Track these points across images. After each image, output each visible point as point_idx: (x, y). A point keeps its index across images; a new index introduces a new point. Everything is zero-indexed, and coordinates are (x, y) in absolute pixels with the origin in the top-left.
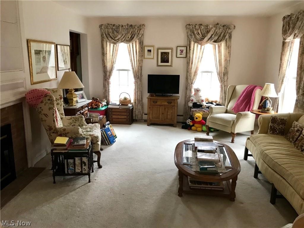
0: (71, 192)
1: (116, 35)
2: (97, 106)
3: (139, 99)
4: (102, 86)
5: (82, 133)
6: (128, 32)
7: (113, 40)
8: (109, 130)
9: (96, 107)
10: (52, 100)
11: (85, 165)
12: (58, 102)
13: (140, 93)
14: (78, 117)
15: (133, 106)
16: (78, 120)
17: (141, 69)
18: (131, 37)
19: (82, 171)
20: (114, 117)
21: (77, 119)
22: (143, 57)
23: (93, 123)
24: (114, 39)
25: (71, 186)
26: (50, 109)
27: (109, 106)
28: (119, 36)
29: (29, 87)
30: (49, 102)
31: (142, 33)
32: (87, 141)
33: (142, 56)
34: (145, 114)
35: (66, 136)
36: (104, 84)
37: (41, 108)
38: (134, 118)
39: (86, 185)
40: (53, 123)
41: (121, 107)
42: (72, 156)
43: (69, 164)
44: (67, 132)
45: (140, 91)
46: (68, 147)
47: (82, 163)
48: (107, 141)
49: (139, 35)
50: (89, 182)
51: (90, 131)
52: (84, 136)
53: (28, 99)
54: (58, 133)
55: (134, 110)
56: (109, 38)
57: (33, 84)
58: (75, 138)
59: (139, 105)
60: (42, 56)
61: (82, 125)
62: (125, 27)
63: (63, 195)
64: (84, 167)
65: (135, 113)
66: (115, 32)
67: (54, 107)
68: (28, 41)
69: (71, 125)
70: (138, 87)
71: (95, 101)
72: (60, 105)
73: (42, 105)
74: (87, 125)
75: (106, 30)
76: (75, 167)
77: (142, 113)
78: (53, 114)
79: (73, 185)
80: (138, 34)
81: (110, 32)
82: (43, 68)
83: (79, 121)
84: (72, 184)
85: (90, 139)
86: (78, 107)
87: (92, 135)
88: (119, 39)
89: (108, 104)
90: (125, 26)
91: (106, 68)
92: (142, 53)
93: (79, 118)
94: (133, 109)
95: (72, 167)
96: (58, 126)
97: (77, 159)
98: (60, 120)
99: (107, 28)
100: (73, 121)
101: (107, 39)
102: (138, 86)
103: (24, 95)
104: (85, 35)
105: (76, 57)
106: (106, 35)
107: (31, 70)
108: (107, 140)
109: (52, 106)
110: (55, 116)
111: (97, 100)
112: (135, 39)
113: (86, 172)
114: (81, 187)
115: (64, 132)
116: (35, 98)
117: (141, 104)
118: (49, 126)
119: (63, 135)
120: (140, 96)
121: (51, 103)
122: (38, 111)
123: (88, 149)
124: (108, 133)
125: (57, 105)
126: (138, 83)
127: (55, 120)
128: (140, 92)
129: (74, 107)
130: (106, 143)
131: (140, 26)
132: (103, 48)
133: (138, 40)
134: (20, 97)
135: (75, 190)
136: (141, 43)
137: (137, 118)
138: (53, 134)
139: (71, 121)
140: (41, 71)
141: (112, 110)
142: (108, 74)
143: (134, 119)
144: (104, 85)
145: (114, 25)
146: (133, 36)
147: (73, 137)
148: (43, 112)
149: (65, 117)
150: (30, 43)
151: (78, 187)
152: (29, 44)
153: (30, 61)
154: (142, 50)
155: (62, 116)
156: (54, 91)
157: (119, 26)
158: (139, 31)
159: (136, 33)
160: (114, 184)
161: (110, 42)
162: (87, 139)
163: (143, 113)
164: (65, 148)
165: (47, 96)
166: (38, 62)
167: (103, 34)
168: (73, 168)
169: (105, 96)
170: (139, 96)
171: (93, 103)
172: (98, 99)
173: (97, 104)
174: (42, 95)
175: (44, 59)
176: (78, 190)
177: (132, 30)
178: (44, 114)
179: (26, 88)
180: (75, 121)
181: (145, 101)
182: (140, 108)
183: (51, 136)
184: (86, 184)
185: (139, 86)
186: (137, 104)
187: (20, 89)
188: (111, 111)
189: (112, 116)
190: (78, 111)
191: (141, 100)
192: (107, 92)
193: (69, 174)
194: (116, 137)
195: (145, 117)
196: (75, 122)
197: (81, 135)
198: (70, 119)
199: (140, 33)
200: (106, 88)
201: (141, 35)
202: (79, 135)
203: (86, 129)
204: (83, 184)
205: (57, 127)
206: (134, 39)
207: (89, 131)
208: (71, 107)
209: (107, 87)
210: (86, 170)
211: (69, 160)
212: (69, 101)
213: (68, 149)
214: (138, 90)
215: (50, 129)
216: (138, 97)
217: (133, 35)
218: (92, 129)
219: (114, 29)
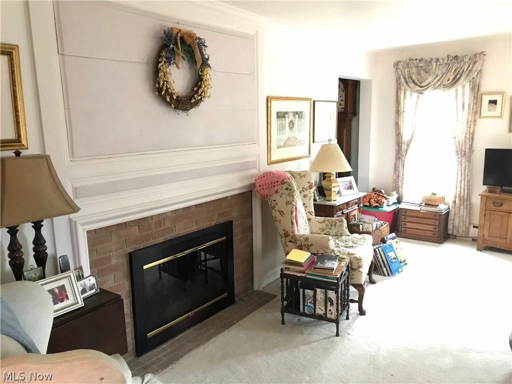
0: (303, 344)
1: (424, 76)
2: (379, 203)
3: (464, 195)
4: (393, 167)
5: (336, 249)
6: (448, 71)
7: (417, 86)
8: (391, 249)
9: (377, 204)
10: (291, 189)
11: (332, 304)
12: (306, 192)
13: (466, 184)
14: (336, 219)
15: (449, 209)
16: (335, 225)
17: (472, 139)
18: (454, 79)
19: (326, 314)
20: (408, 225)
21: (333, 224)
22: (478, 114)
23: (360, 233)
24: (419, 84)
25: (305, 335)
26: (288, 203)
27: (402, 206)
28: (430, 79)
29: (264, 167)
30: (287, 192)
31: (479, 69)
32: (340, 264)
33: (476, 113)
34: (474, 227)
35: (308, 250)
36: (395, 165)
37: (275, 201)
38: (450, 232)
39: (329, 339)
40: (291, 226)
41: (423, 208)
42: (312, 285)
43: (307, 298)
44: (311, 243)
45: (466, 180)
46: (307, 269)
47: (327, 300)
48: (385, 269)
49: (471, 74)
50: (337, 335)
51: (352, 247)
52: (338, 254)
53: (258, 186)
54: (296, 243)
55: (451, 217)
56: (409, 84)
57: (271, 163)
58: (320, 255)
59: (462, 207)
60: (287, 120)
61: (341, 234)
62: (443, 62)
63: (290, 346)
64: (329, 308)
65: (453, 223)
66: (422, 72)
67: (293, 201)
68: (268, 100)
69: (324, 232)
70: (463, 172)
71: (375, 194)
72: (308, 198)
73: (276, 197)
74: (350, 235)
75: (407, 70)
76: (315, 304)
77: (467, 225)
78: (292, 212)
79: (310, 334)
80: (470, 71)
81: (414, 73)
82: (289, 139)
83: (337, 227)
84: (308, 332)
85: (348, 261)
86: (337, 204)
87: (352, 254)
88: (429, 84)
89: (399, 201)
90: (443, 59)
91: (402, 137)
92: (477, 108)
93: (338, 222)
94: (448, 213)
95: (311, 303)
96: (298, 232)
97: (319, 291)
98: (306, 221)
99: (408, 67)
100: (327, 225)
101: (406, 86)
102: (463, 170)
103: (253, 181)
104: (369, 82)
105: (352, 120)
106: (405, 79)
107: (269, 142)
108: (385, 267)
109: (290, 199)
110: (294, 215)
111: (380, 192)
112: (463, 82)
113: (333, 317)
114: (320, 341)
115: (306, 243)
116: (267, 184)
117: (467, 205)
118: (284, 230)
119: (304, 247)
120: (466, 191)
121: (289, 195)
122: (271, 205)
123: (338, 278)
124: (388, 254)
125: (303, 198)
126: (463, 164)
127: (295, 221)
128: (466, 182)
129: (333, 203)
130: (383, 272)
131: (475, 55)
132: (398, 102)
133: (468, 84)
134: (249, 183)
135: (310, 343)
136: (476, 89)
137: (455, 233)
138: (290, 243)
139: (324, 225)
140: (285, 143)
141: (406, 212)
142: (404, 147)
143: (449, 234)
144: (395, 168)
145: (421, 60)
146: (458, 76)
147: (319, 252)
148: (277, 208)
149: (315, 218)
150: (271, 102)
151: (316, 339)
152: (269, 103)
153: (269, 129)
154: (475, 101)
155: (311, 217)
156: (301, 175)
157: (431, 62)
158: (471, 66)
159: (465, 70)
160: (379, 350)
161: (412, 91)
162: (341, 260)
163: (470, 223)
164: (302, 269)
165: (284, 183)
166: (281, 129)
167: (400, 78)
168: (313, 306)
169: (397, 186)
170: (464, 189)
171: (372, 198)
172: (383, 191)
173: (379, 200)
174: (277, 182)
175: (291, 126)
176: (315, 344)
177: (456, 65)
178: (279, 211)
179: (259, 170)
180: (329, 226)
181: (476, 200)
182: (465, 214)
183: (287, 246)
184: (331, 337)
185: (465, 170)
186: (458, 206)
187: (251, 170)
188: (403, 214)
189: (405, 224)
190: (340, 211)
191: (467, 199)
192: (401, 179)
193: (305, 313)
194: (406, 264)
195: (474, 232)
196: (330, 229)
197: (333, 251)
198: (322, 223)
199: (474, 69)
200: (399, 173)
201: (476, 73)
202: (329, 251)
203: (347, 243)
204: (325, 337)
205: (296, 233)
206: (460, 81)
207: (350, 247)
208: (327, 203)
209: (401, 170)
210: (333, 313)
211: (307, 291)
212: (326, 192)
213: (306, 272)
214: (463, 178)
215: (286, 235)
216: (461, 191)
217: (458, 74)
218: (356, 244)
219: (421, 67)
